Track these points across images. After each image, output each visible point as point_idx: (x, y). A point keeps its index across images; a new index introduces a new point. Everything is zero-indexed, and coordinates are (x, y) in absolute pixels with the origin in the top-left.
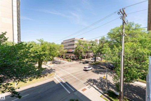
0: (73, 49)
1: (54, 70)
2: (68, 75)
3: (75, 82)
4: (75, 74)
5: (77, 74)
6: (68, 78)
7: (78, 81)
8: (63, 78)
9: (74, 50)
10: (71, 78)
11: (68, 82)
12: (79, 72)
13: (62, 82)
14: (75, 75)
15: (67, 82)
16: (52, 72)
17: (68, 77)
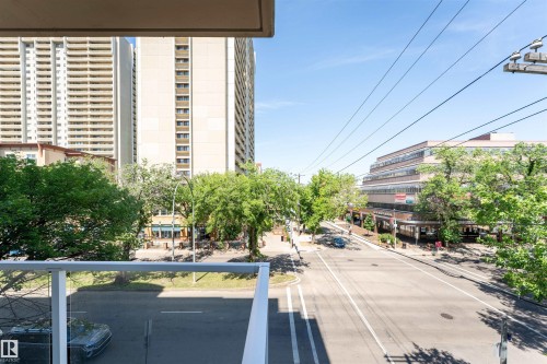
0: (412, 191)
1: (306, 265)
2: (336, 297)
3: (349, 333)
4: (370, 302)
5: (380, 307)
6: (330, 307)
7: (363, 333)
8: (312, 302)
9: (414, 199)
10: (341, 313)
11: (319, 322)
12: (401, 298)
13: (297, 315)
14: (367, 306)
15: (313, 322)
16: (293, 270)
17: (334, 303)
